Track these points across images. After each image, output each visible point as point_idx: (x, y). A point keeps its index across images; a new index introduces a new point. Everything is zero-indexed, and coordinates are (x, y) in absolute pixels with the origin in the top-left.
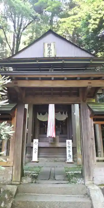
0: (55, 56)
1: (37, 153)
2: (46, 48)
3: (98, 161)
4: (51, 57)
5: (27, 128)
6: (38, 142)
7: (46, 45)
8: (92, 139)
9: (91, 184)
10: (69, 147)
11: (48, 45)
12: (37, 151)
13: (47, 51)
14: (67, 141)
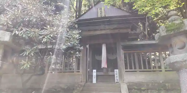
0: (105, 15)
1: (96, 78)
2: (99, 11)
3: (126, 71)
4: (102, 16)
5: (89, 58)
6: (96, 72)
7: (99, 9)
8: (123, 60)
9: (122, 83)
10: (116, 74)
11: (100, 9)
12: (96, 77)
13: (99, 13)
14: (115, 70)
